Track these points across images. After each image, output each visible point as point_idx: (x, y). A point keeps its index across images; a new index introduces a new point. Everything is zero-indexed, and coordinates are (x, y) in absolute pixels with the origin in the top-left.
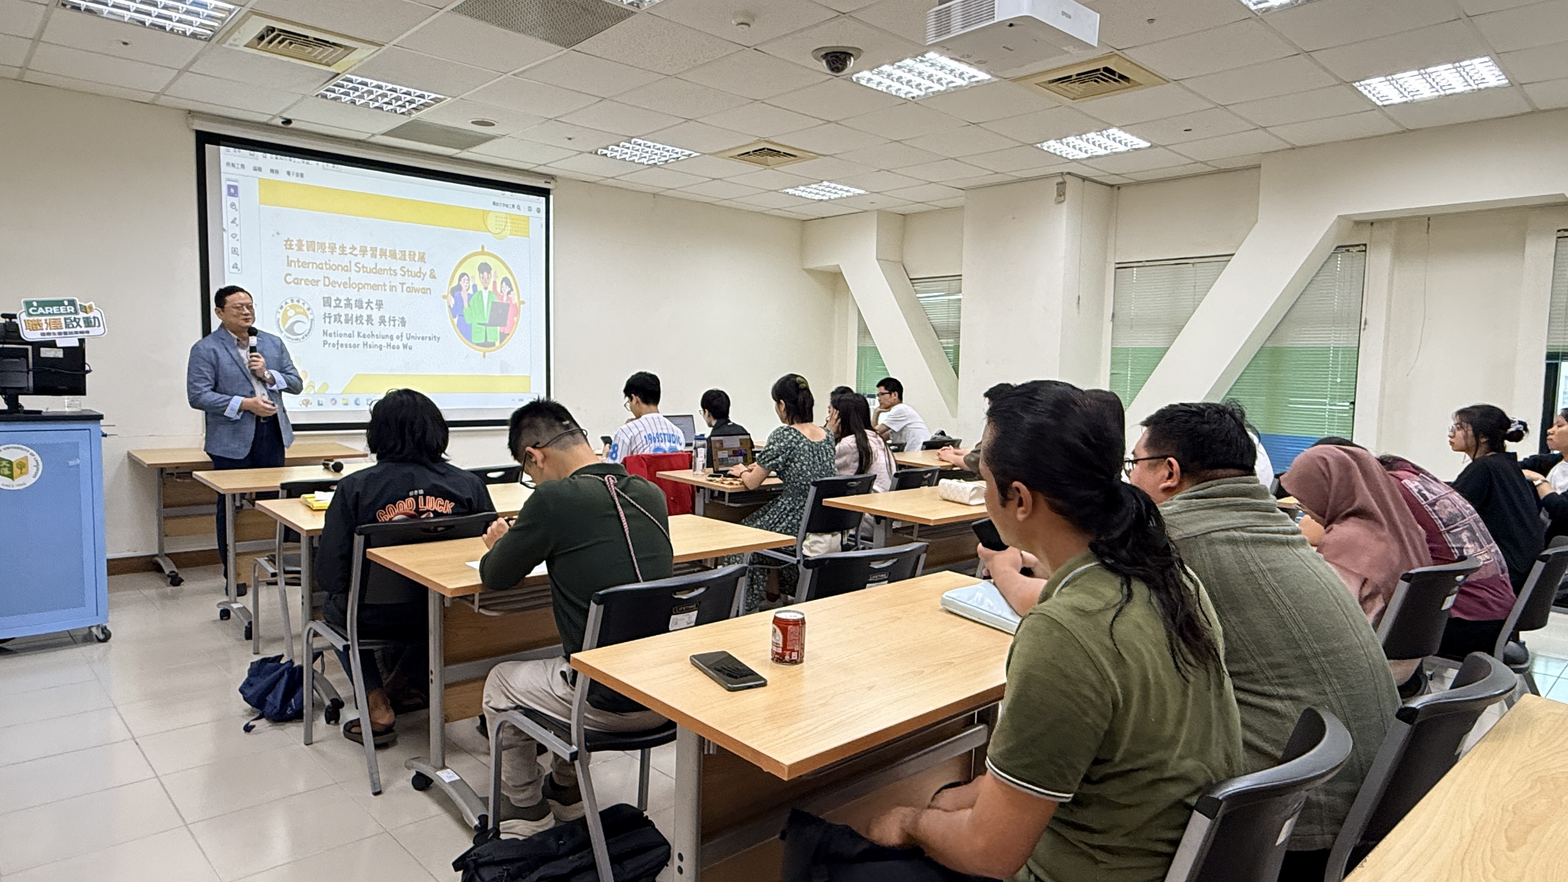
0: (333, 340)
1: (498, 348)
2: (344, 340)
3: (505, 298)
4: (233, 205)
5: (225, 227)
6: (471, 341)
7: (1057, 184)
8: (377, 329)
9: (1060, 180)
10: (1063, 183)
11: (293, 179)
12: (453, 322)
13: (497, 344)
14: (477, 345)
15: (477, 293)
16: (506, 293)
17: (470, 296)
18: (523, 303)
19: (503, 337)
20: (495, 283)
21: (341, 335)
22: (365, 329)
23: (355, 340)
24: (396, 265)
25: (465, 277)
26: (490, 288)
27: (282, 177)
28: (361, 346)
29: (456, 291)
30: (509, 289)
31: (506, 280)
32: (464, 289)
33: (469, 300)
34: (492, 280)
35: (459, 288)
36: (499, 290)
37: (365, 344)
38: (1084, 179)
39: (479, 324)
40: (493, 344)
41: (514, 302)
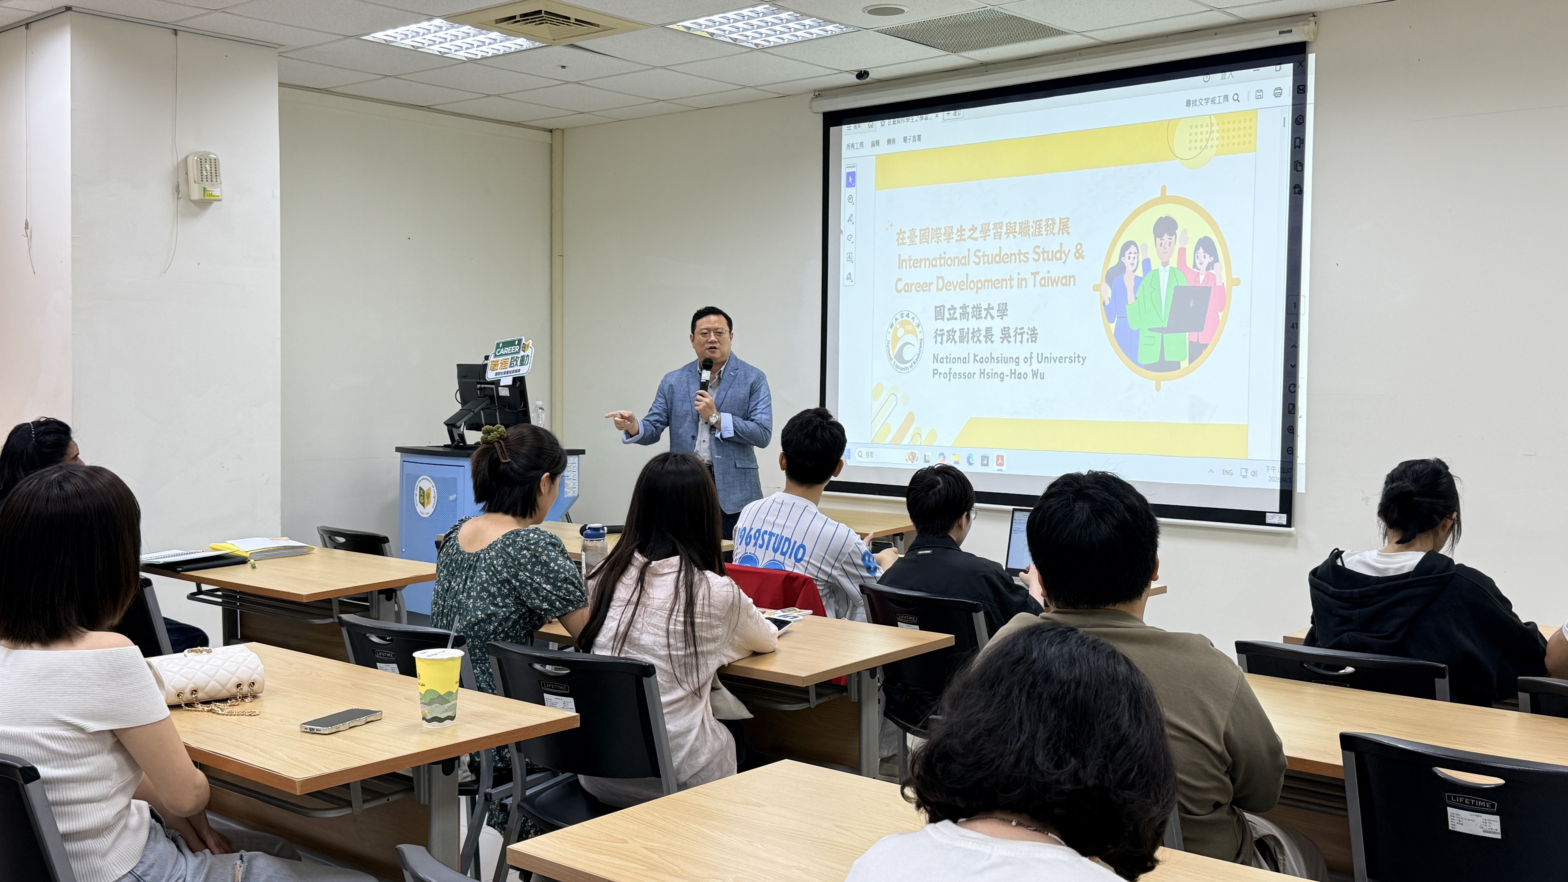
0: (943, 368)
1: (1188, 372)
2: (958, 368)
3: (1202, 278)
4: (851, 197)
5: (842, 228)
6: (1136, 362)
8: (999, 348)
11: (912, 146)
12: (1108, 329)
13: (1184, 364)
14: (1148, 367)
15: (1150, 274)
16: (1203, 268)
17: (1138, 280)
18: (1237, 282)
19: (1196, 351)
20: (1182, 252)
21: (954, 360)
22: (983, 349)
23: (973, 367)
24: (1027, 244)
25: (1133, 249)
26: (1173, 262)
27: (900, 146)
28: (977, 376)
29: (1115, 276)
30: (1209, 259)
31: (1206, 244)
32: (1129, 268)
33: (1136, 289)
34: (1177, 246)
35: (1121, 268)
36: (1190, 263)
37: (982, 373)
39: (1149, 330)
40: (1176, 366)
41: (1219, 284)
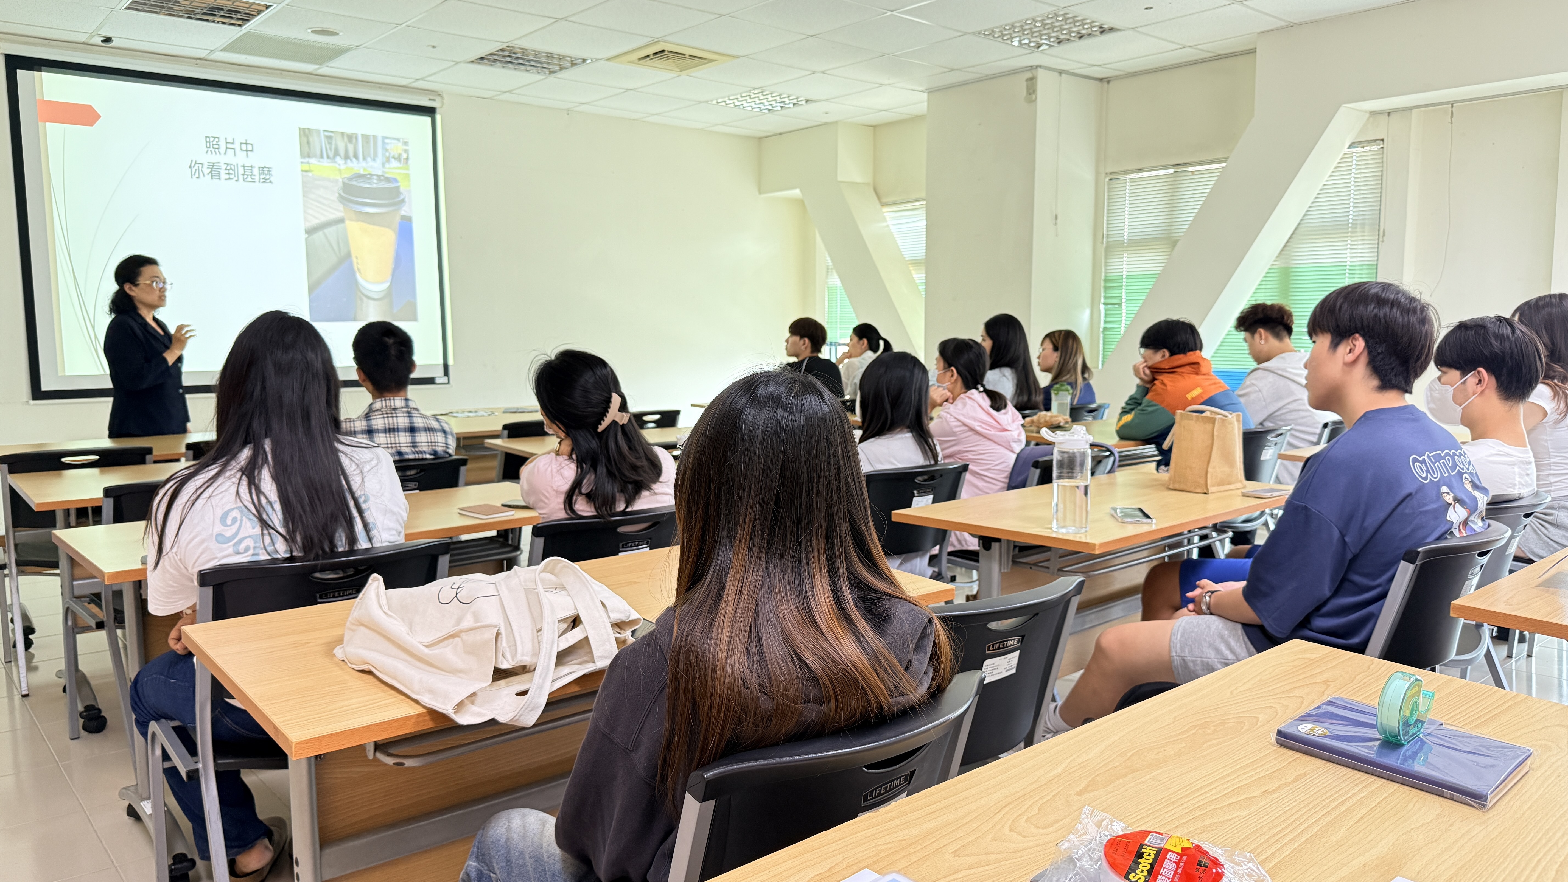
7: (1027, 80)
9: (1029, 75)
10: (1032, 80)
38: (1061, 72)
